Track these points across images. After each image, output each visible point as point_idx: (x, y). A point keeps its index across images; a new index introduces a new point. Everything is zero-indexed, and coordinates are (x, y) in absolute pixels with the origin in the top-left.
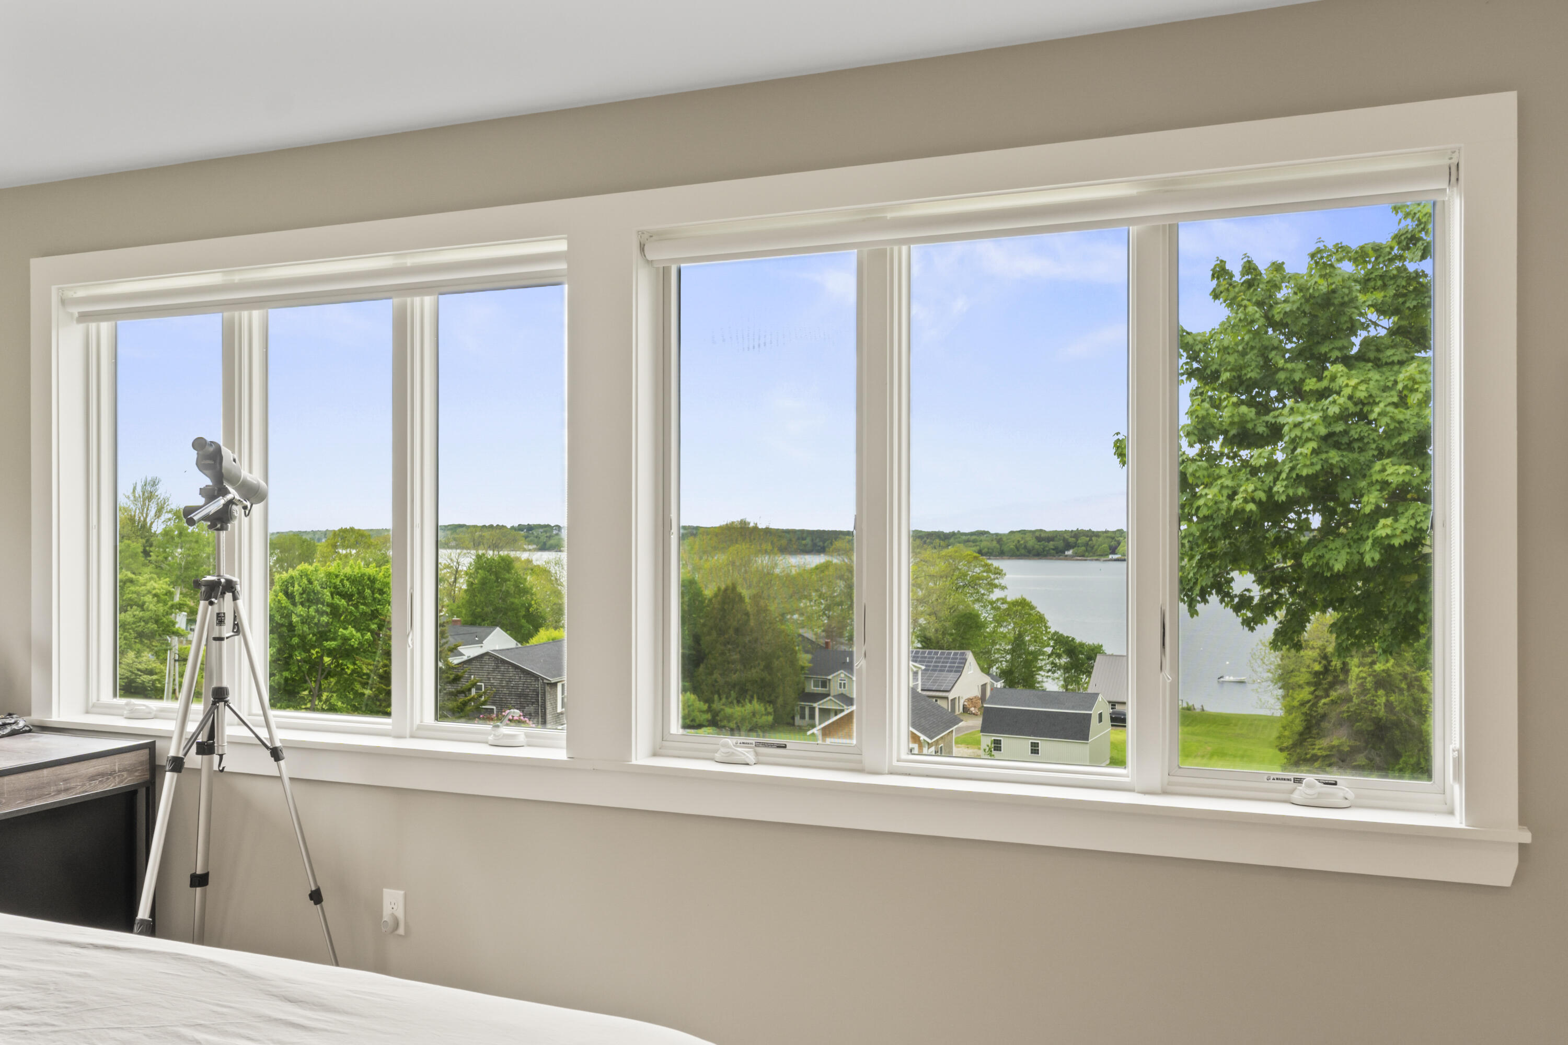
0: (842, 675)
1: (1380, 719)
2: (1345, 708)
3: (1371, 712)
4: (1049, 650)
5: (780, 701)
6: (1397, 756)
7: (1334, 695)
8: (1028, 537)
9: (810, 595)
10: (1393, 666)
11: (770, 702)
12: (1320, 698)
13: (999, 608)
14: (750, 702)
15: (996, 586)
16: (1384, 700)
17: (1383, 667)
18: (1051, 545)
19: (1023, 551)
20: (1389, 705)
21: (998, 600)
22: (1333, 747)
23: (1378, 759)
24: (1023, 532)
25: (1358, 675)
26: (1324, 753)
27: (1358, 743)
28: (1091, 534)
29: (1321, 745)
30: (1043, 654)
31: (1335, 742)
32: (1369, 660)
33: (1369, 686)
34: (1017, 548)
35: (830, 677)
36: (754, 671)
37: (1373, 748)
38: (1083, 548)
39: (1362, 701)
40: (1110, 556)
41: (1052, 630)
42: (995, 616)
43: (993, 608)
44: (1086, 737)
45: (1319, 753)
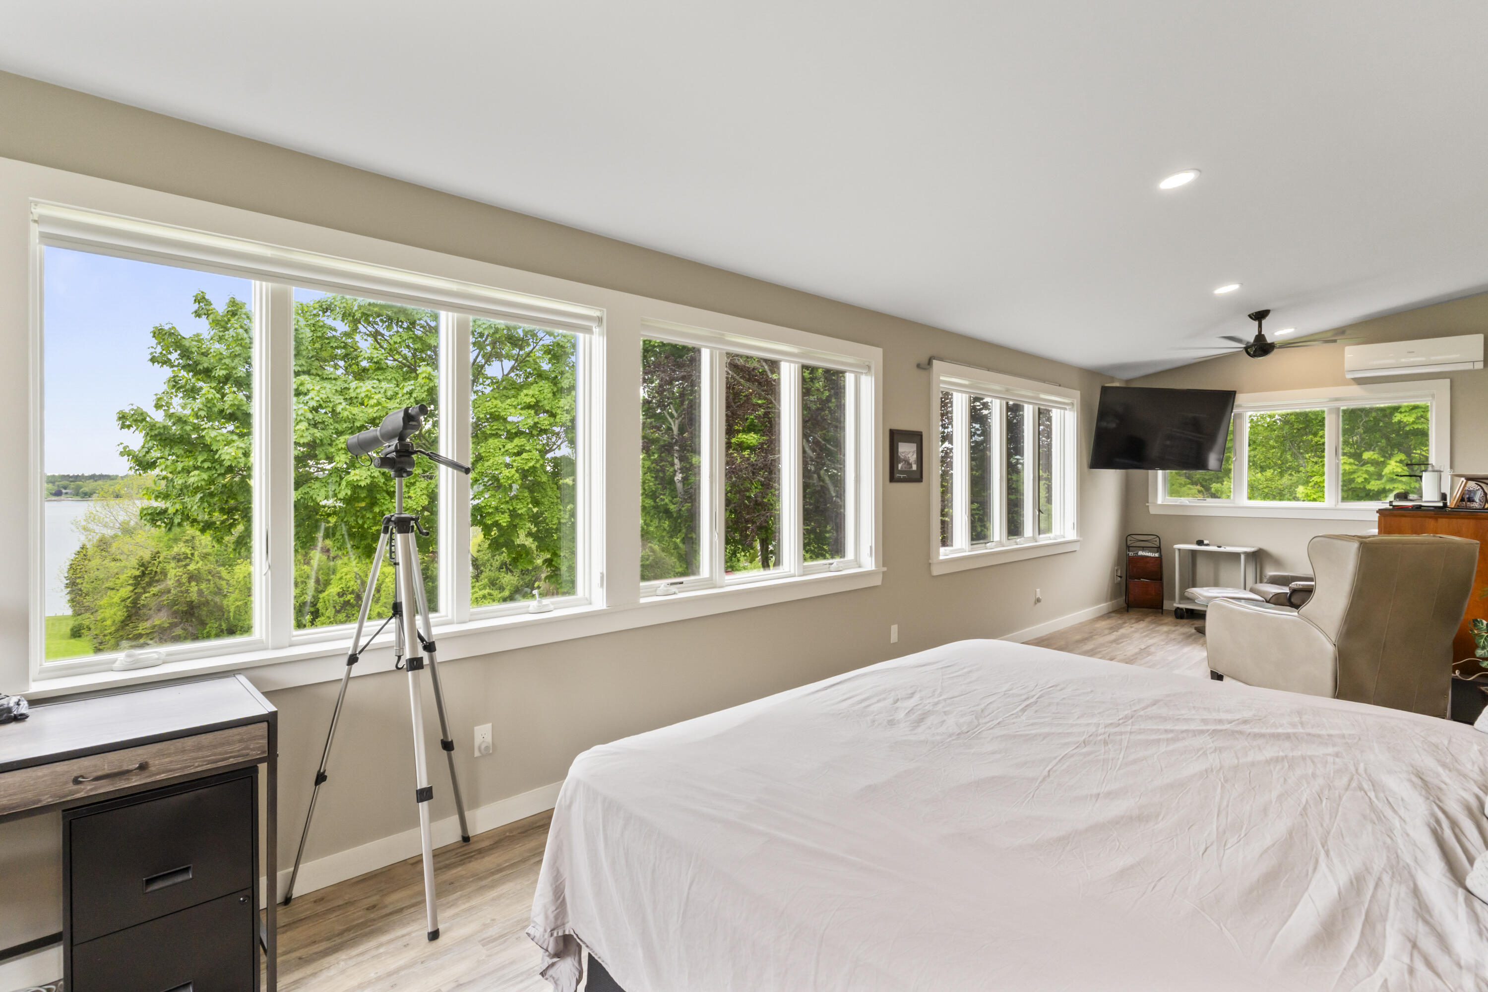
1: (192, 602)
2: (165, 598)
3: (186, 597)
6: (203, 624)
10: (202, 566)
16: (196, 588)
17: (194, 567)
20: (200, 592)
22: (155, 626)
23: (190, 628)
25: (175, 575)
27: (176, 620)
29: (143, 627)
31: (157, 622)
32: (183, 563)
33: (184, 581)
37: (187, 621)
39: (179, 592)
45: (143, 632)
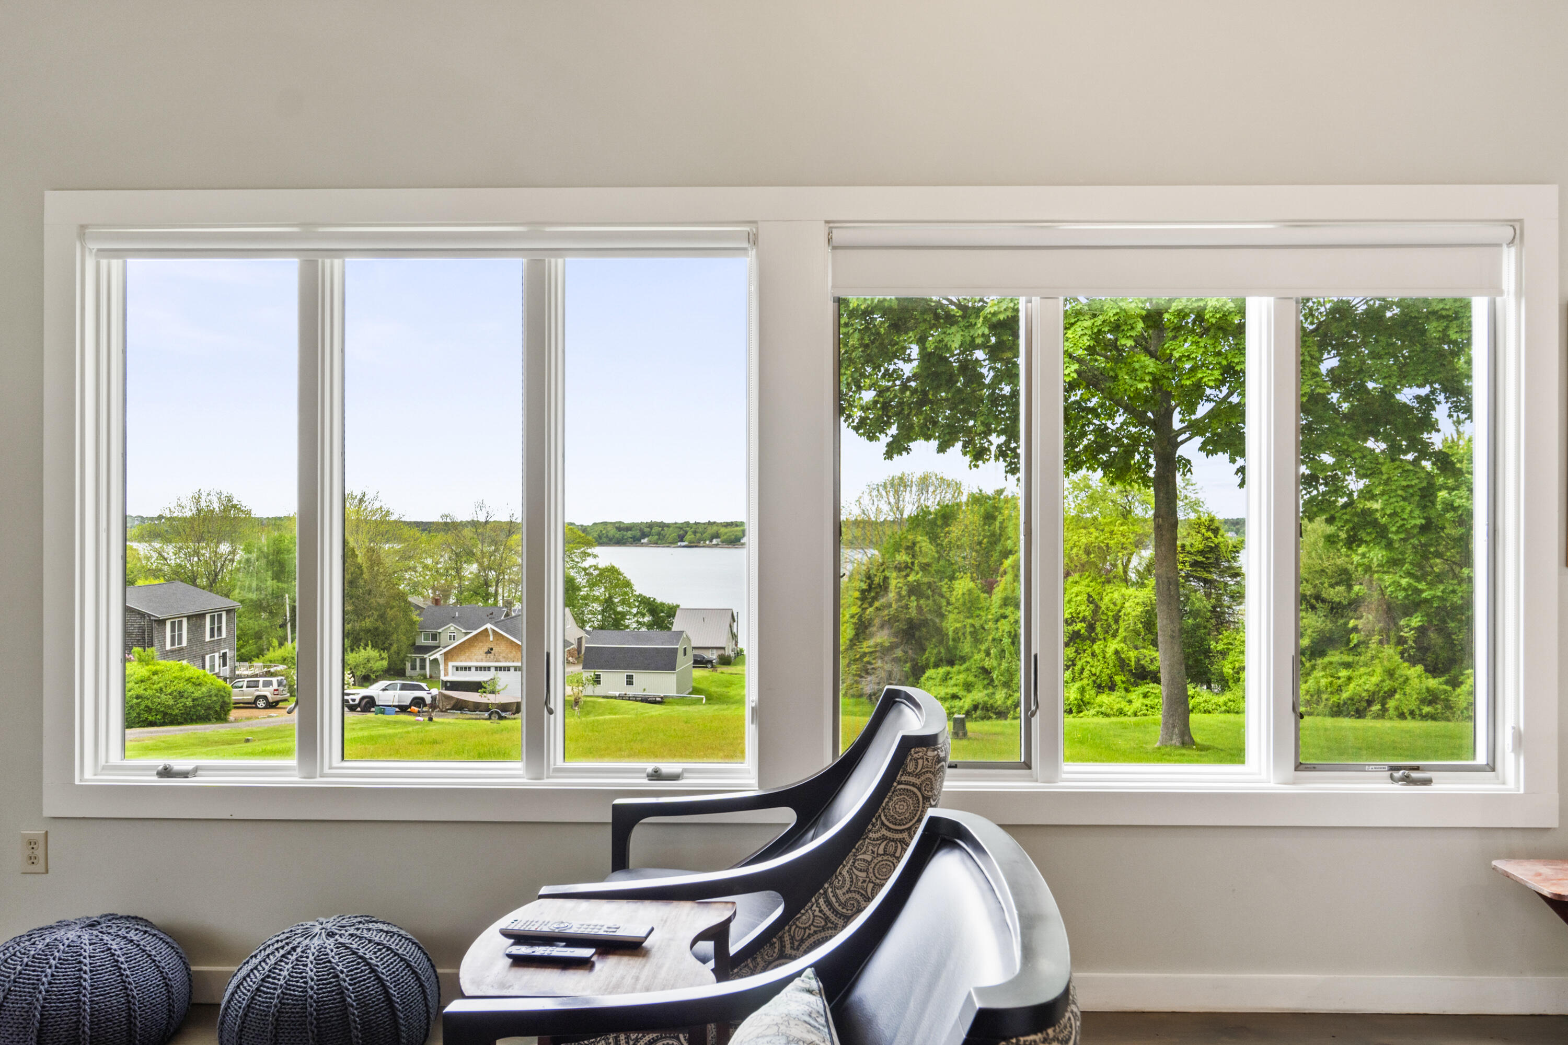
0: (452, 628)
1: (912, 620)
2: (886, 613)
3: (906, 614)
4: (634, 611)
5: (394, 647)
6: (923, 649)
7: (877, 604)
8: (610, 528)
9: (415, 567)
10: (922, 578)
11: (384, 649)
12: (866, 608)
13: (591, 574)
14: (365, 649)
15: (589, 555)
17: (915, 579)
18: (629, 534)
19: (605, 540)
20: (920, 610)
21: (590, 567)
24: (605, 524)
25: (896, 586)
26: (871, 650)
27: (896, 640)
28: (663, 525)
29: (868, 644)
30: (630, 613)
32: (904, 573)
34: (600, 537)
35: (440, 630)
36: (367, 620)
37: (907, 643)
38: (656, 537)
39: (899, 606)
40: (679, 544)
41: (637, 593)
42: (588, 581)
43: (587, 574)
44: (673, 668)
